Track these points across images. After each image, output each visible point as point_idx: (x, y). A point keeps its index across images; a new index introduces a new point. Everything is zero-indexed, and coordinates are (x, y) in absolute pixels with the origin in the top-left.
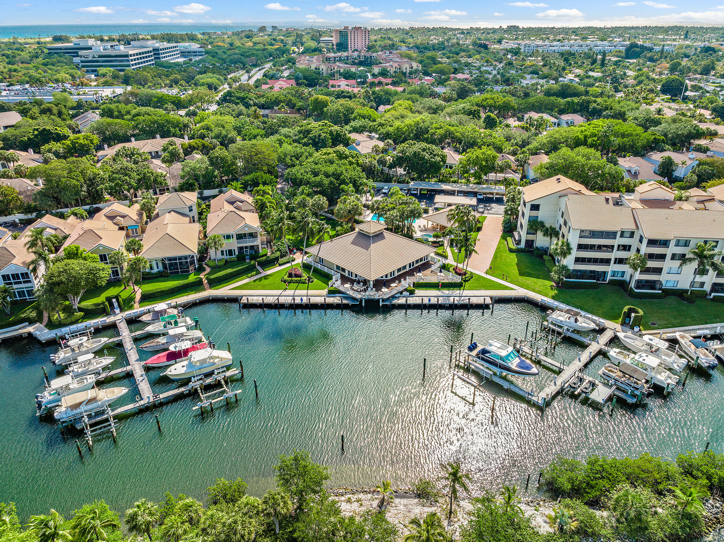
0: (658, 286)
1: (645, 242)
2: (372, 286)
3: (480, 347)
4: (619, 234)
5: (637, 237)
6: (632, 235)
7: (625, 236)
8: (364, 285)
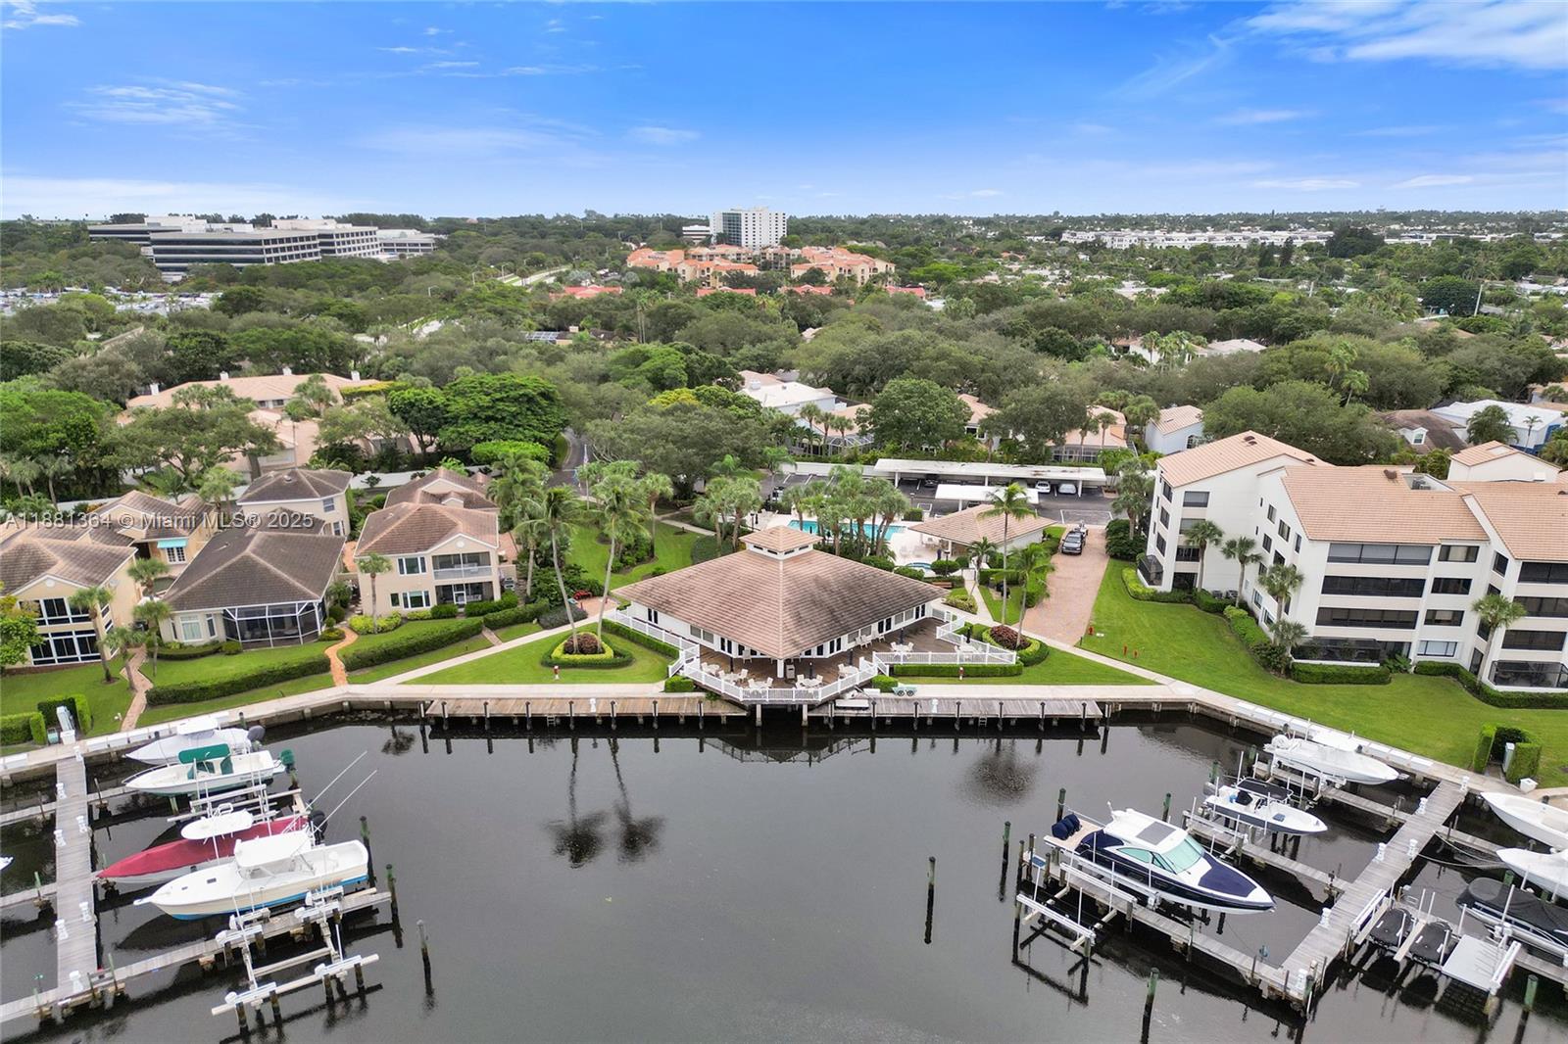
0: (1554, 678)
1: (1514, 569)
3: (1087, 828)
4: (1436, 551)
5: (1486, 558)
6: (1471, 554)
7: (1450, 558)
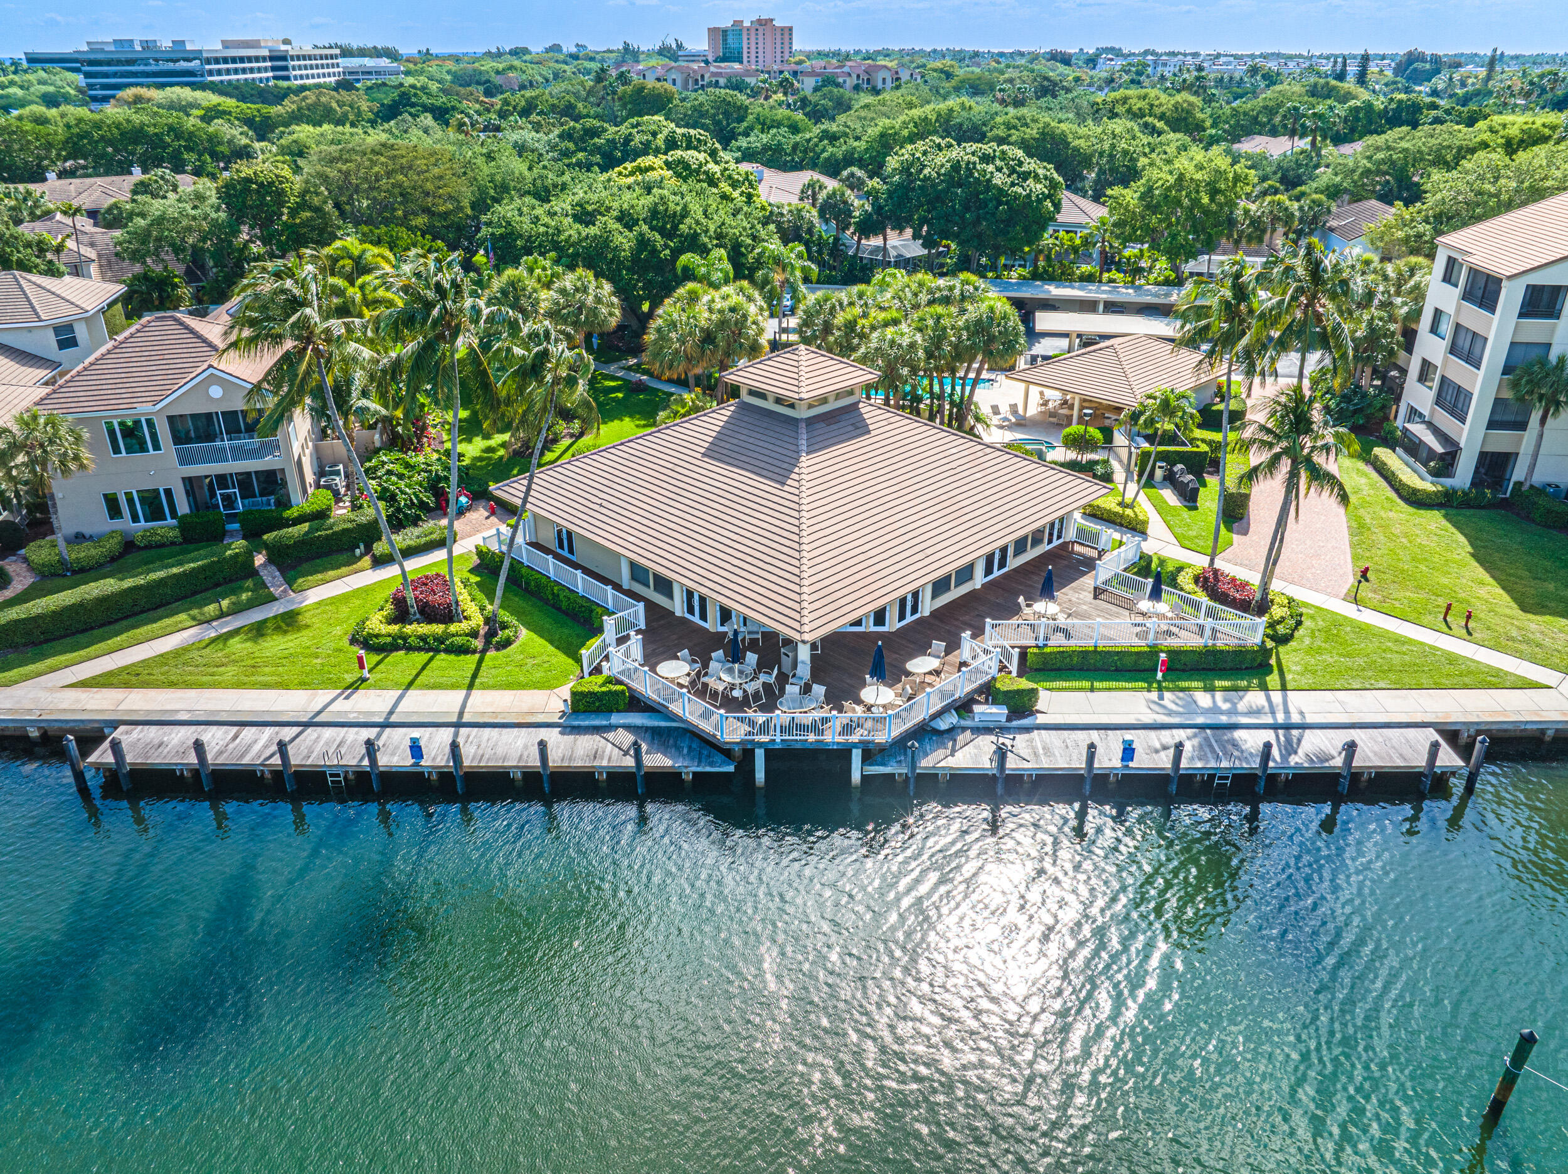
2: (804, 670)
8: (763, 665)
